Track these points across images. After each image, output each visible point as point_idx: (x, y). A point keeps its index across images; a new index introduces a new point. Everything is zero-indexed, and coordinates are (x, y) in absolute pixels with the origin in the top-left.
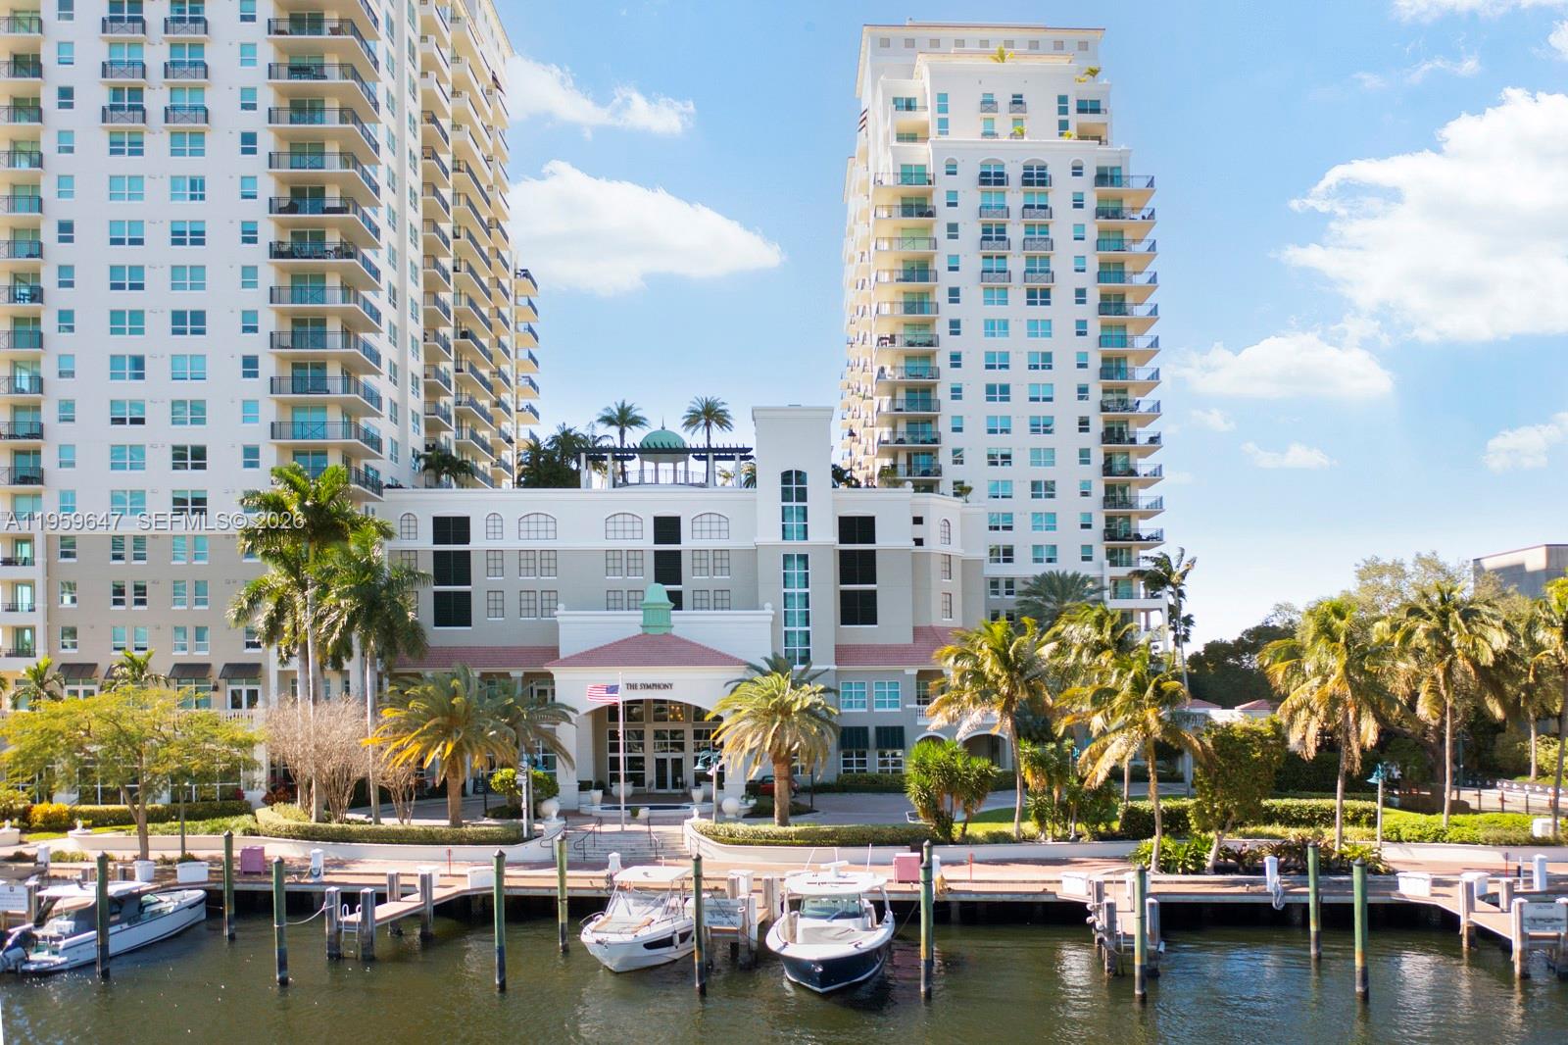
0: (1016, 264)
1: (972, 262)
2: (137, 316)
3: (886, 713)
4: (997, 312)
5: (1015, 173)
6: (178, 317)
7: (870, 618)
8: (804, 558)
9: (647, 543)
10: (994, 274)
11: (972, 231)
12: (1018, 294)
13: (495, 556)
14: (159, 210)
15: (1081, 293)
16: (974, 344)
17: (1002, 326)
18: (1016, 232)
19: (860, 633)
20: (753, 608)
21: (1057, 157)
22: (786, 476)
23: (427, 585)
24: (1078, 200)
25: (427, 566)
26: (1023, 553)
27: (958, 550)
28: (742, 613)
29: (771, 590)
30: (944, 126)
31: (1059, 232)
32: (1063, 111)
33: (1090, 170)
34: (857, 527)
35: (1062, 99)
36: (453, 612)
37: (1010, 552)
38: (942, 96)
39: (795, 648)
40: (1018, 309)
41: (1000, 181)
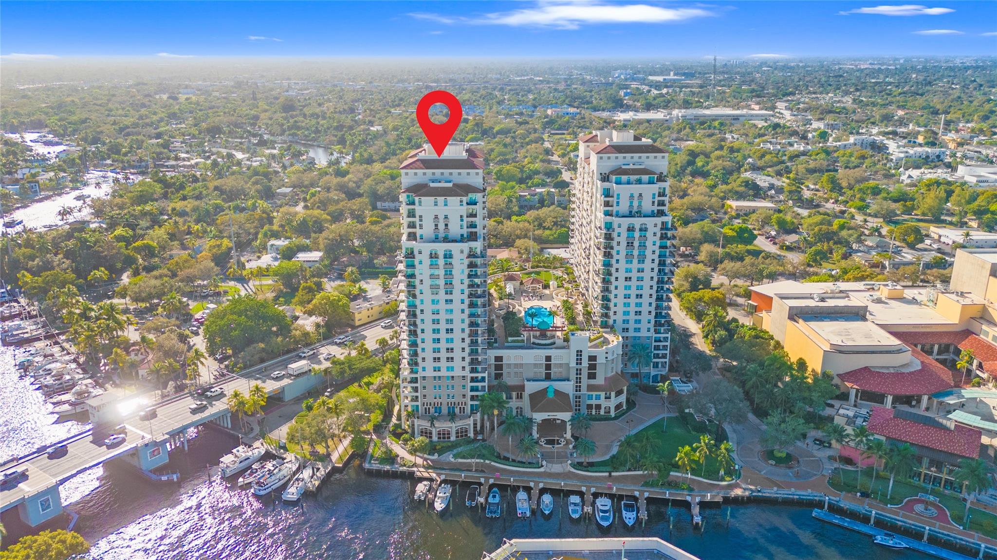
0: (636, 253)
1: (623, 253)
2: (438, 330)
3: (597, 401)
5: (637, 228)
6: (447, 330)
7: (595, 378)
8: (580, 370)
9: (544, 362)
10: (629, 257)
11: (624, 244)
12: (635, 261)
13: (509, 365)
14: (442, 307)
15: (653, 261)
16: (622, 275)
17: (630, 270)
18: (636, 244)
19: (592, 382)
20: (568, 380)
21: (650, 222)
22: (577, 351)
23: (493, 372)
24: (655, 234)
25: (493, 367)
26: (631, 330)
27: (615, 356)
28: (566, 383)
29: (573, 376)
30: (618, 203)
31: (649, 244)
32: (654, 198)
33: (659, 226)
34: (592, 358)
35: (654, 194)
36: (498, 376)
37: (627, 329)
38: (618, 195)
39: (578, 388)
40: (635, 265)
41: (633, 230)
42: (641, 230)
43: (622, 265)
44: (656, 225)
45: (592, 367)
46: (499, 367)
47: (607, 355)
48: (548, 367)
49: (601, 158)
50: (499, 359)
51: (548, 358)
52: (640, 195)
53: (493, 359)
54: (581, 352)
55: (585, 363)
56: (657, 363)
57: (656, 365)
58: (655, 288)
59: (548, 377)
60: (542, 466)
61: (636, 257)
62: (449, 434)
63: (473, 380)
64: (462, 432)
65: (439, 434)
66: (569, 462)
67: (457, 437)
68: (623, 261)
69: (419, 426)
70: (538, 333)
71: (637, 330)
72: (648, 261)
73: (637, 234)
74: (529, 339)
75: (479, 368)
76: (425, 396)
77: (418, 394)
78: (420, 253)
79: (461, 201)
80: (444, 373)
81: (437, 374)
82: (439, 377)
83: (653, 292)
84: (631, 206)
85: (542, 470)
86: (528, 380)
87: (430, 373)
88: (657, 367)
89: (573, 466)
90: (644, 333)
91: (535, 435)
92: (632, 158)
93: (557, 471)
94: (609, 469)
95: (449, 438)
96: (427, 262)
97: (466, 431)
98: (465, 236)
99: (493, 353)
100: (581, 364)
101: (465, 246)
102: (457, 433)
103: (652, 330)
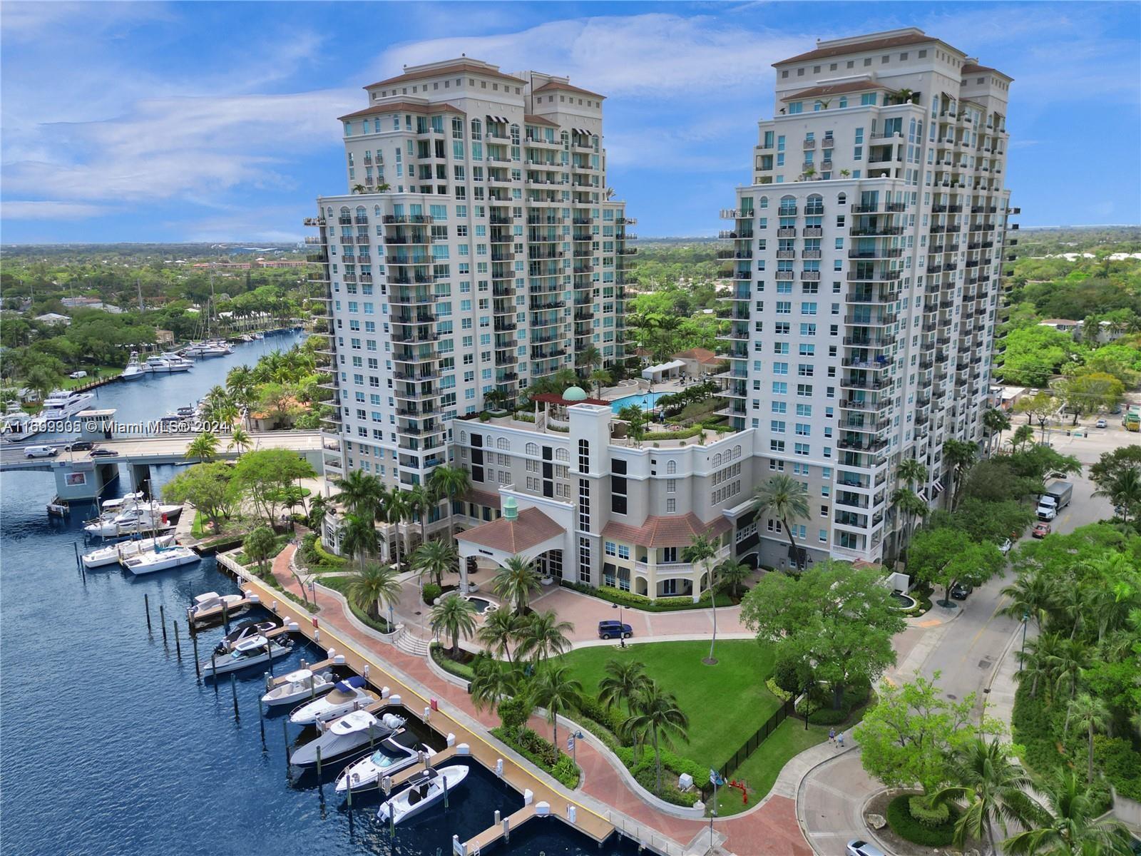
0: (798, 264)
3: (623, 560)
5: (801, 204)
6: (370, 361)
7: (623, 510)
9: (539, 457)
10: (784, 273)
12: (797, 286)
13: (491, 455)
14: (362, 317)
15: (837, 286)
16: (770, 317)
17: (787, 306)
18: (799, 247)
19: (619, 517)
21: (828, 191)
22: (581, 442)
23: (470, 463)
24: (841, 221)
25: (470, 455)
26: (789, 447)
28: (564, 505)
29: (573, 490)
30: (781, 156)
31: (828, 247)
32: (861, 141)
33: (851, 200)
34: (617, 465)
35: (859, 131)
36: (478, 474)
37: (782, 445)
38: (782, 138)
39: (584, 523)
40: (797, 296)
41: (794, 211)
42: (808, 210)
43: (770, 296)
44: (842, 200)
45: (619, 485)
46: (477, 456)
47: (654, 467)
49: (785, 74)
50: (479, 440)
51: (547, 452)
52: (829, 136)
53: (469, 439)
54: (587, 443)
56: (851, 536)
60: (392, 631)
61: (798, 275)
63: (403, 460)
68: (772, 284)
69: (325, 522)
71: (803, 449)
72: (825, 287)
73: (801, 221)
74: (542, 416)
78: (331, 214)
80: (370, 441)
81: (363, 440)
82: (366, 447)
87: (355, 437)
88: (853, 545)
90: (815, 459)
96: (339, 230)
99: (467, 427)
100: (587, 471)
103: (836, 453)
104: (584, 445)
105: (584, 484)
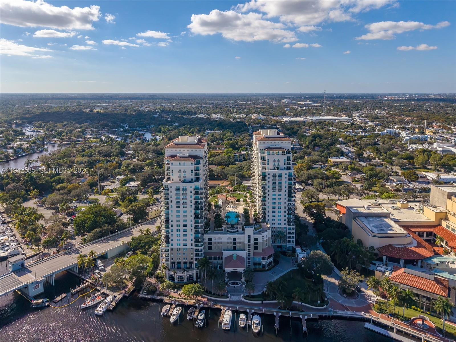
0: (277, 187)
1: (271, 187)
2: (180, 225)
3: (259, 261)
4: (274, 193)
5: (277, 175)
6: (184, 225)
7: (257, 249)
8: (250, 245)
9: (232, 241)
10: (274, 188)
11: (271, 182)
12: (277, 191)
13: (215, 243)
14: (182, 214)
15: (285, 191)
16: (271, 197)
17: (274, 195)
18: (277, 183)
19: (256, 251)
20: (244, 250)
21: (283, 172)
22: (248, 236)
23: (207, 245)
24: (286, 178)
25: (207, 243)
26: (276, 224)
27: (268, 238)
28: (243, 252)
29: (246, 248)
30: (268, 164)
31: (283, 183)
32: (285, 161)
33: (288, 174)
34: (256, 239)
35: (285, 160)
36: (210, 248)
37: (275, 224)
38: (268, 160)
39: (249, 255)
40: (277, 193)
41: (275, 176)
42: (279, 176)
43: (271, 193)
44: (286, 174)
45: (256, 244)
46: (210, 243)
47: (263, 238)
48: (234, 243)
49: (261, 143)
50: (210, 239)
51: (234, 239)
52: (279, 160)
53: (207, 239)
54: (250, 236)
55: (252, 242)
56: (290, 240)
57: (289, 242)
58: (287, 203)
59: (234, 249)
60: (228, 297)
61: (277, 189)
62: (183, 279)
63: (196, 250)
64: (190, 278)
65: (178, 279)
66: (242, 295)
67: (187, 280)
68: (271, 191)
69: (168, 274)
70: (230, 226)
71: (279, 224)
72: (283, 191)
73: (277, 178)
74: (225, 229)
75: (200, 244)
76: (172, 258)
77: (169, 258)
78: (171, 187)
79: (192, 163)
80: (182, 247)
81: (179, 247)
82: (180, 249)
83: (286, 205)
84: (274, 165)
85: (228, 299)
86: (224, 250)
87: (175, 247)
88: (290, 243)
89: (244, 297)
90: (282, 226)
91: (227, 280)
92: (275, 143)
93: (235, 300)
94: (261, 299)
95: (183, 281)
96: (174, 192)
97: (192, 277)
98: (194, 180)
99: (206, 236)
100: (250, 242)
101: (193, 185)
102: (187, 278)
103: (287, 224)
104: (249, 237)
105: (249, 246)
